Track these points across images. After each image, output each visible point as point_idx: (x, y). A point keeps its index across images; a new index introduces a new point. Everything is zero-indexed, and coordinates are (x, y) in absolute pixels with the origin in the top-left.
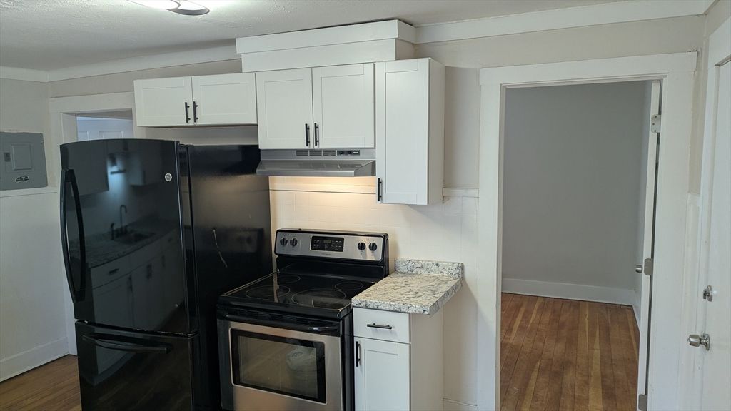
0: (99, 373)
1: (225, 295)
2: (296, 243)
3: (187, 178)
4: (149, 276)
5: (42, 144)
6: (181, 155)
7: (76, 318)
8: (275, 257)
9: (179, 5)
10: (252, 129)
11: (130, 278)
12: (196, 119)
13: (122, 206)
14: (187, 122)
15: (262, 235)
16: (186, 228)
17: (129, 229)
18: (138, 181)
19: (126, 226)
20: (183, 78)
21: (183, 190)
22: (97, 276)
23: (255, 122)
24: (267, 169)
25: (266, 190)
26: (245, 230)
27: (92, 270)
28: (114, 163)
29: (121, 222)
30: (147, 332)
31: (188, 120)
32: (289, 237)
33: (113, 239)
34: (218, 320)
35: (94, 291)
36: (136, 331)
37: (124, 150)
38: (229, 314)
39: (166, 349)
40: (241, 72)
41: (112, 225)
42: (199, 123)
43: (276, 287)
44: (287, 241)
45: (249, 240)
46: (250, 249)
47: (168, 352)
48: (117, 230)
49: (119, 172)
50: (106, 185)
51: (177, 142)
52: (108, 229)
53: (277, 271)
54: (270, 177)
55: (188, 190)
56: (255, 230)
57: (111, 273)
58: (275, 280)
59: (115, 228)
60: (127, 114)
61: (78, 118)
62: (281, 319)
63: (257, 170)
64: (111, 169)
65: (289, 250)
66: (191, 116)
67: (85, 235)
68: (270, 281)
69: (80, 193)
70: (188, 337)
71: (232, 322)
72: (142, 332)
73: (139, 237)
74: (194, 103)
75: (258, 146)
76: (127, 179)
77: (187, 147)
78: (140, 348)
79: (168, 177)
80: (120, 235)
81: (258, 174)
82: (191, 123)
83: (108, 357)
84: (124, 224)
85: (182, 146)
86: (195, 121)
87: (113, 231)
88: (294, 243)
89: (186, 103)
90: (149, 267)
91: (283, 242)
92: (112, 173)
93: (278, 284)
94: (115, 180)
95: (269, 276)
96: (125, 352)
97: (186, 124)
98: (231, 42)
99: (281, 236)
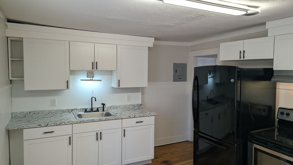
0: (199, 150)
1: (253, 132)
2: (289, 115)
3: (240, 81)
4: (219, 118)
5: (186, 67)
6: (238, 72)
7: (194, 128)
8: (277, 120)
9: (247, 12)
10: (271, 61)
11: (212, 118)
12: (244, 57)
13: (211, 90)
14: (240, 59)
15: (271, 109)
16: (238, 101)
17: (213, 99)
18: (218, 81)
19: (212, 98)
20: (240, 41)
21: (238, 86)
22: (202, 114)
23: (272, 58)
24: (276, 79)
25: (275, 88)
26: (263, 105)
27: (200, 112)
28: (210, 74)
29: (211, 97)
30: (219, 140)
31: (240, 57)
32: (285, 112)
33: (207, 102)
34: (248, 142)
35: (200, 120)
36: (214, 138)
37: (214, 69)
38: (254, 140)
39: (226, 148)
40: (267, 36)
41: (208, 97)
42: (245, 59)
43: (276, 133)
44: (284, 113)
45: (264, 110)
46: (264, 114)
47: (227, 149)
48: (209, 99)
49: (212, 77)
50: (207, 82)
51: (237, 67)
52: (206, 98)
53: (277, 126)
54: (277, 83)
55: (240, 86)
56: (267, 106)
57: (206, 114)
58: (276, 130)
59: (208, 98)
60: (215, 56)
61: (198, 58)
62: (280, 149)
63: (272, 79)
64: (209, 76)
65: (284, 117)
66: (242, 56)
67: (199, 99)
68: (274, 130)
69: (199, 84)
70: (235, 146)
71: (254, 144)
72: (217, 139)
73: (217, 103)
74: (244, 51)
75: (273, 68)
76: (214, 80)
77: (241, 69)
78: (215, 144)
79: (232, 80)
80: (210, 101)
81: (272, 81)
82: (242, 59)
83: (203, 145)
84: (212, 97)
85: (239, 68)
86: (244, 58)
87: (208, 99)
88: (288, 115)
89: (240, 51)
90: (220, 115)
91: (282, 113)
92: (209, 78)
93: (278, 132)
94: (210, 80)
95: (273, 128)
96: (210, 145)
97: (239, 59)
98: (264, 24)
99: (282, 111)
